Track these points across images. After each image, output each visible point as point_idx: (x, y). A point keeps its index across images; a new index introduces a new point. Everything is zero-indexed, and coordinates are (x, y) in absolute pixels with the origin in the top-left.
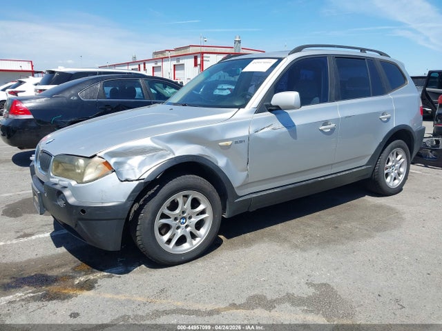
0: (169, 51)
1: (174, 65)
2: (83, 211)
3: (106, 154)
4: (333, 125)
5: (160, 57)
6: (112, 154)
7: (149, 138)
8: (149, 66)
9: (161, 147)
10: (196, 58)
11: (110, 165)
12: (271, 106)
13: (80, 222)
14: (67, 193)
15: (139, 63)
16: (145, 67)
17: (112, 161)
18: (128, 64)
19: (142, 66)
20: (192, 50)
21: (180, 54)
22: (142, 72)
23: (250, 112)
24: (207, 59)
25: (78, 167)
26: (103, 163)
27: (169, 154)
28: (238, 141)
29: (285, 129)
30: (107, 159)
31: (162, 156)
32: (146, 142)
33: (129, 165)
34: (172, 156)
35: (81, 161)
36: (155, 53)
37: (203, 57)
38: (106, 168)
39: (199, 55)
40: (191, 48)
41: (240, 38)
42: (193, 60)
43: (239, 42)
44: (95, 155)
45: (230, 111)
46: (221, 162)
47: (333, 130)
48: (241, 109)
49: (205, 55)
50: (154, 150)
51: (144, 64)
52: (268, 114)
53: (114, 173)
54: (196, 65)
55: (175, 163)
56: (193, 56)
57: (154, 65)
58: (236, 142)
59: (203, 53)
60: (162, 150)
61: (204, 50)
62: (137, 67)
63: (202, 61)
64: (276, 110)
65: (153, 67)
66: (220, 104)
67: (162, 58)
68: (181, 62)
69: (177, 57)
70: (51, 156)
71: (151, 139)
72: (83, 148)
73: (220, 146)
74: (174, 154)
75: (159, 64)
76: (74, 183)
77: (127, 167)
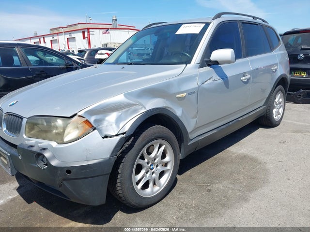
0: (63, 28)
1: (68, 39)
2: (69, 171)
3: (86, 112)
4: (249, 76)
5: (56, 32)
6: (92, 112)
7: (123, 94)
8: (48, 39)
9: (133, 103)
10: (84, 33)
11: (90, 123)
12: (210, 61)
13: (65, 183)
14: (47, 154)
15: (39, 37)
16: (44, 40)
17: (92, 120)
18: (30, 38)
19: (42, 40)
20: (80, 27)
21: (71, 30)
22: (42, 44)
23: (195, 67)
24: (93, 33)
25: (57, 128)
26: (84, 122)
27: (141, 109)
28: (190, 93)
29: (221, 81)
30: (87, 118)
31: (135, 111)
32: (120, 98)
33: (107, 121)
34: (144, 110)
35: (60, 122)
36: (52, 30)
37: (89, 32)
38: (87, 127)
39: (86, 31)
40: (79, 25)
41: (116, 17)
42: (82, 34)
43: (116, 20)
44: (76, 115)
45: (179, 67)
46: (178, 112)
47: (248, 80)
48: (188, 65)
49: (90, 30)
50: (128, 105)
51: (44, 38)
52: (207, 68)
53: (96, 131)
54: (84, 38)
55: (147, 117)
56: (81, 31)
57: (51, 38)
58: (189, 94)
59: (89, 29)
60: (135, 105)
61: (89, 26)
62: (38, 40)
63: (89, 35)
64: (214, 64)
65: (51, 41)
66: (160, 62)
67: (58, 33)
68: (73, 36)
69: (70, 32)
70: (22, 118)
71: (125, 95)
72: (58, 108)
73: (177, 97)
74: (145, 108)
75: (56, 38)
76: (54, 144)
77: (105, 123)
